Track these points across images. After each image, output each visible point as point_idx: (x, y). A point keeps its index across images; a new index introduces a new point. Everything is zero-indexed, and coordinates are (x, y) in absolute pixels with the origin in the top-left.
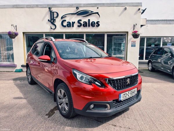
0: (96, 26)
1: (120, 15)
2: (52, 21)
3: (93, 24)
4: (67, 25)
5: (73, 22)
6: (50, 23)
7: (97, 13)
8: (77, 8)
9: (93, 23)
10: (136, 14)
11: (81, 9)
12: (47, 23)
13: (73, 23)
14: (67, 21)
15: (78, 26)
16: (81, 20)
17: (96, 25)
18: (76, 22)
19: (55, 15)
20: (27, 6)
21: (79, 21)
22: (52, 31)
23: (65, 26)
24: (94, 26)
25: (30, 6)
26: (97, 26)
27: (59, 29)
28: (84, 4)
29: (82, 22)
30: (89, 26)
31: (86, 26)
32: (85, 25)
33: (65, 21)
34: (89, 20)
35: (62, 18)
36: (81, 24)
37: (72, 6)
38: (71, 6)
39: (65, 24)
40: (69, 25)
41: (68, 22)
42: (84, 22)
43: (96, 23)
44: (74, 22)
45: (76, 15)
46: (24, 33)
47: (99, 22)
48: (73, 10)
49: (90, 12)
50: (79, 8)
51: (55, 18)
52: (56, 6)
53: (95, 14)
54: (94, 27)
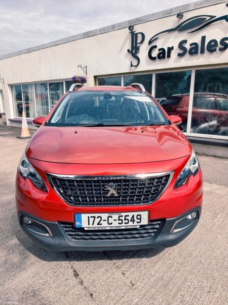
0: (218, 49)
2: (134, 52)
3: (212, 47)
6: (130, 55)
7: (226, 18)
8: (180, 16)
9: (213, 43)
11: (187, 16)
12: (126, 57)
13: (170, 49)
15: (179, 55)
16: (185, 42)
17: (219, 46)
18: (176, 46)
19: (139, 39)
20: (100, 31)
22: (134, 69)
24: (215, 50)
25: (104, 30)
26: (221, 49)
27: (145, 65)
28: (196, 4)
29: (188, 46)
30: (202, 52)
31: (196, 53)
32: (194, 50)
33: (155, 47)
34: (204, 38)
35: (150, 42)
36: (185, 49)
37: (170, 13)
38: (167, 14)
40: (163, 54)
41: (159, 50)
42: (191, 45)
43: (219, 42)
44: (172, 48)
45: (177, 32)
46: (95, 77)
47: (227, 39)
48: (172, 22)
49: (208, 18)
50: (184, 14)
51: (138, 45)
52: (141, 21)
53: (219, 21)
54: (215, 53)
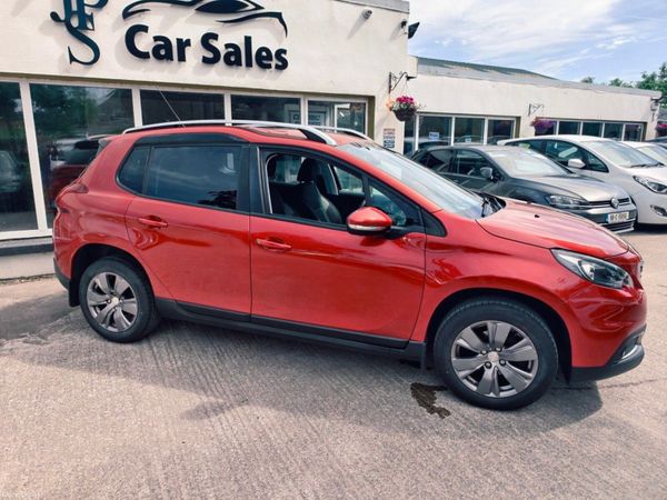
0: (273, 66)
1: (351, 34)
3: (264, 59)
4: (156, 50)
5: (179, 41)
6: (63, 31)
7: (278, 15)
9: (264, 54)
10: (394, 37)
12: (43, 31)
14: (153, 32)
15: (206, 60)
17: (274, 62)
18: (196, 40)
21: (207, 39)
22: (77, 71)
23: (143, 56)
24: (269, 66)
26: (277, 67)
27: (115, 66)
29: (219, 45)
31: (238, 63)
32: (234, 57)
33: (144, 29)
34: (248, 40)
35: (127, 14)
36: (215, 51)
39: (144, 43)
40: (165, 50)
41: (156, 39)
42: (227, 46)
43: (273, 54)
44: (188, 43)
45: (192, 12)
47: (284, 52)
49: (251, 7)
53: (268, 18)
54: (268, 70)
